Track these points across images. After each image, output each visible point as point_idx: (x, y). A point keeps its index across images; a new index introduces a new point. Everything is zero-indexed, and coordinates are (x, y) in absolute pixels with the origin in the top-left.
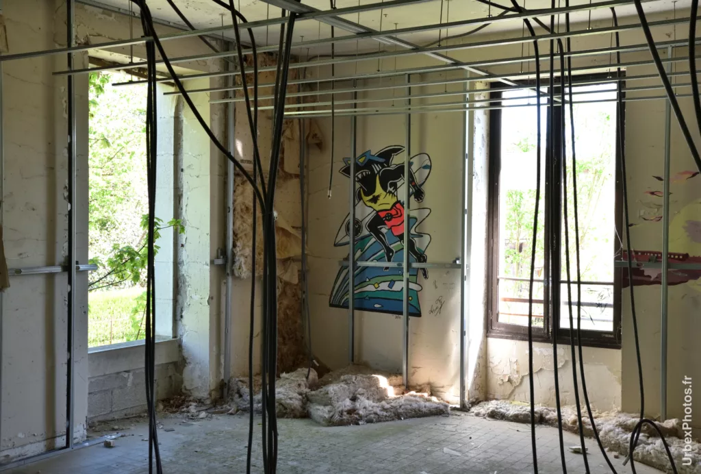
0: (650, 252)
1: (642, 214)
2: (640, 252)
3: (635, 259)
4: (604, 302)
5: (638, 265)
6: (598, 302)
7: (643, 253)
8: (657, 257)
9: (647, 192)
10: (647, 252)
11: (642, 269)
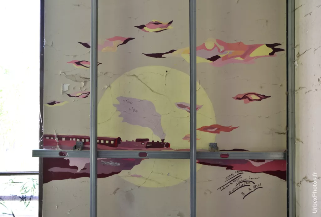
0: (76, 137)
1: (66, 88)
2: (64, 136)
3: (58, 146)
4: (28, 195)
5: (61, 154)
6: (21, 196)
7: (67, 138)
8: (85, 143)
9: (71, 62)
10: (73, 137)
11: (66, 158)
